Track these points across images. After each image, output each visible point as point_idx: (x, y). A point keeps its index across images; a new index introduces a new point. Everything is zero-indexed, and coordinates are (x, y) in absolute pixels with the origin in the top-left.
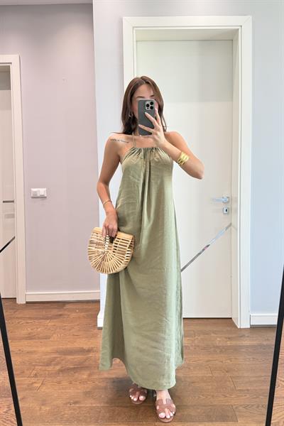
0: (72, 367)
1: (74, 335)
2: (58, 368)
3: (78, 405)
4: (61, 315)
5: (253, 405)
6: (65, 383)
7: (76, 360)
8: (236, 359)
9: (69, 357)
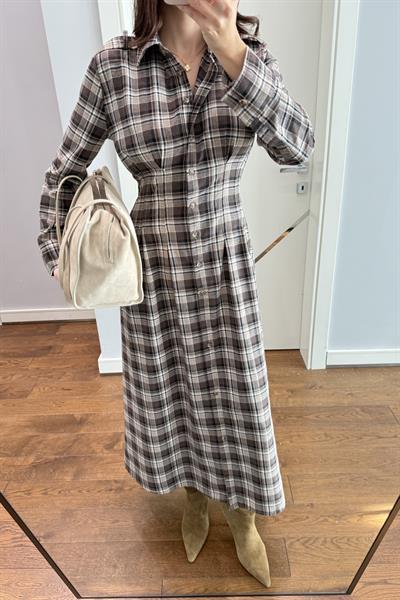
0: (52, 457)
1: (63, 389)
2: (31, 459)
3: (49, 541)
4: (50, 348)
5: (317, 539)
6: (37, 493)
7: (59, 443)
8: (299, 436)
9: (51, 436)
